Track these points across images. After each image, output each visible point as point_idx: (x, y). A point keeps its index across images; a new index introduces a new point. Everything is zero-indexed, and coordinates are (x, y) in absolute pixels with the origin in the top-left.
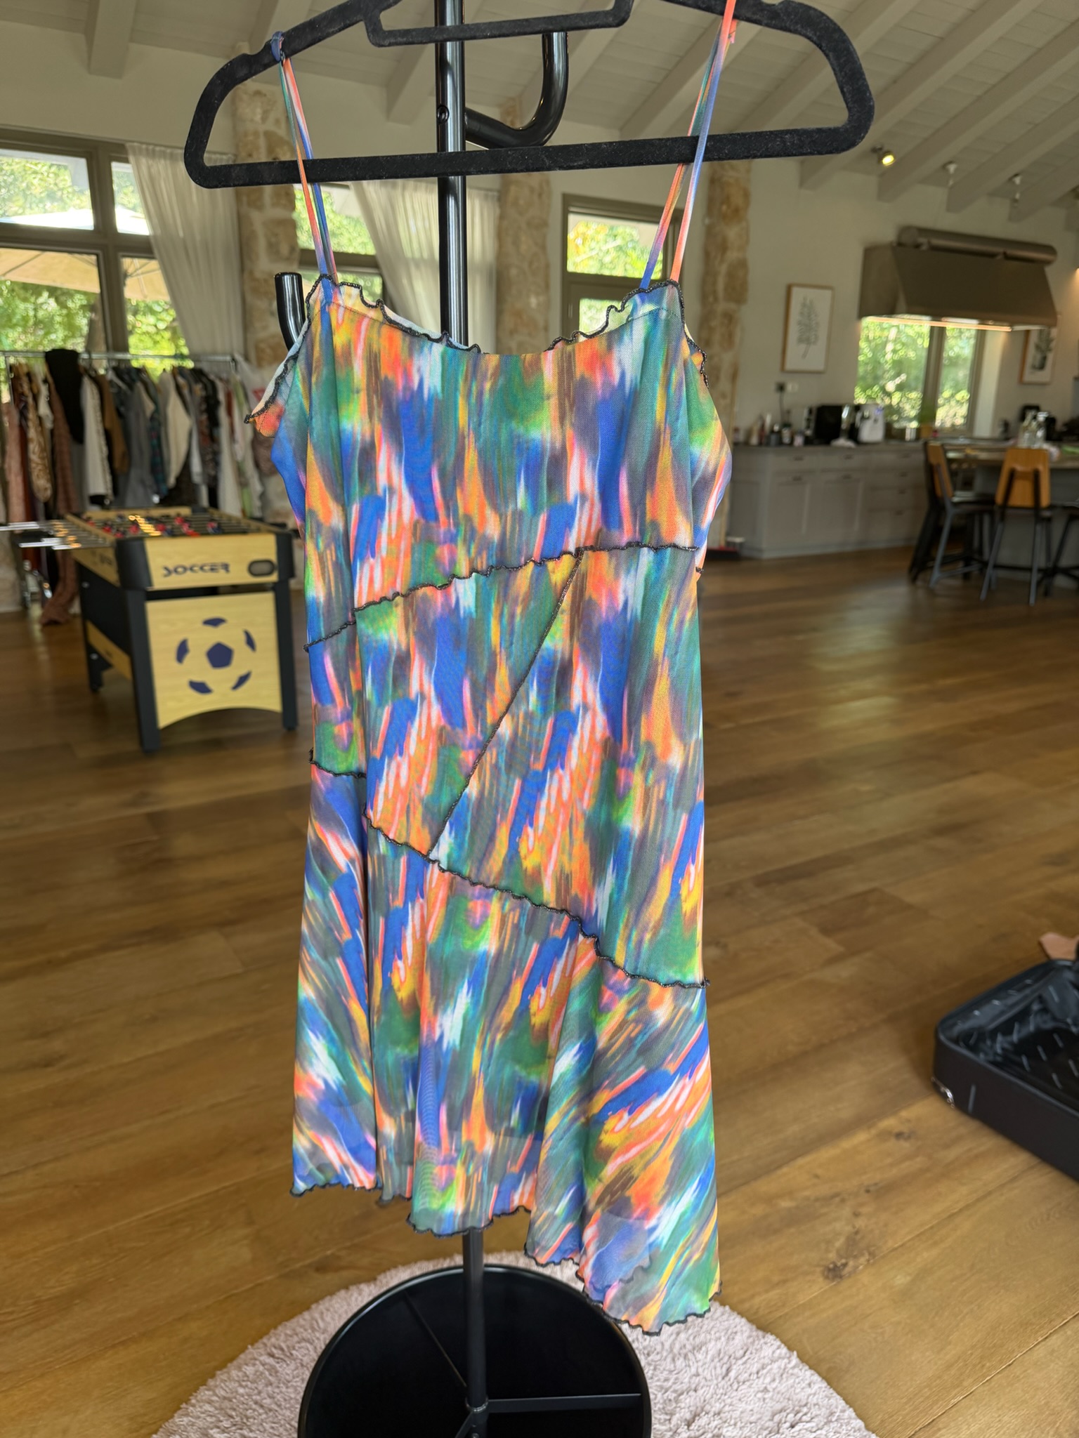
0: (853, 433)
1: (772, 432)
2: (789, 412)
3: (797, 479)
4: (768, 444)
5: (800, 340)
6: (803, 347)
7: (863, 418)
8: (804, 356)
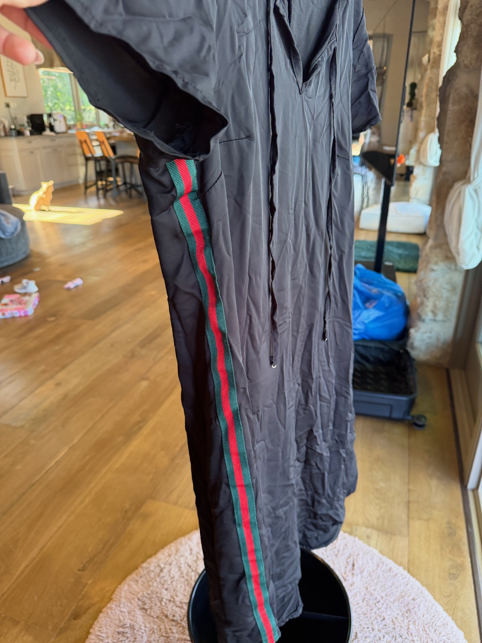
0: (52, 128)
1: (11, 129)
2: (16, 118)
3: (32, 153)
4: (11, 136)
5: (11, 80)
6: (13, 83)
7: (54, 120)
8: (15, 88)
